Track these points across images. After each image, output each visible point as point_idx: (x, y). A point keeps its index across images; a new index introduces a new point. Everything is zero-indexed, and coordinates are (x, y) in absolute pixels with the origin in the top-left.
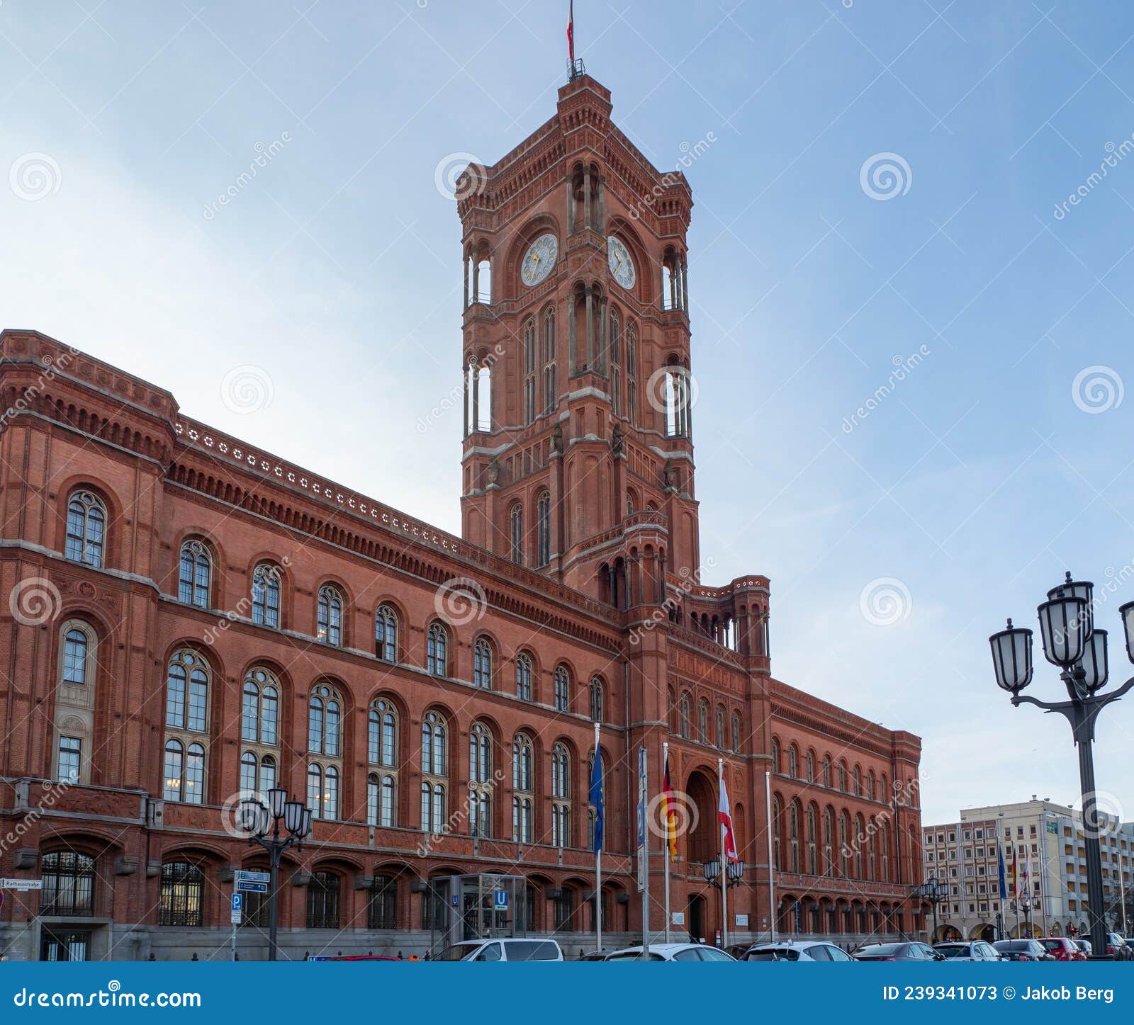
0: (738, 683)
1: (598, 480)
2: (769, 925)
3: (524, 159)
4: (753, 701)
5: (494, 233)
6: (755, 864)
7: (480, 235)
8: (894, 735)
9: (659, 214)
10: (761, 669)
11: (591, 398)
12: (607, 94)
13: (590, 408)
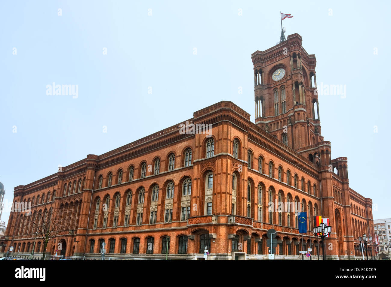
0: (341, 186)
1: (305, 132)
2: (353, 253)
3: (274, 50)
4: (345, 191)
5: (264, 67)
6: (348, 236)
7: (260, 68)
8: (366, 199)
9: (309, 64)
10: (347, 182)
11: (302, 111)
12: (301, 37)
13: (302, 113)
